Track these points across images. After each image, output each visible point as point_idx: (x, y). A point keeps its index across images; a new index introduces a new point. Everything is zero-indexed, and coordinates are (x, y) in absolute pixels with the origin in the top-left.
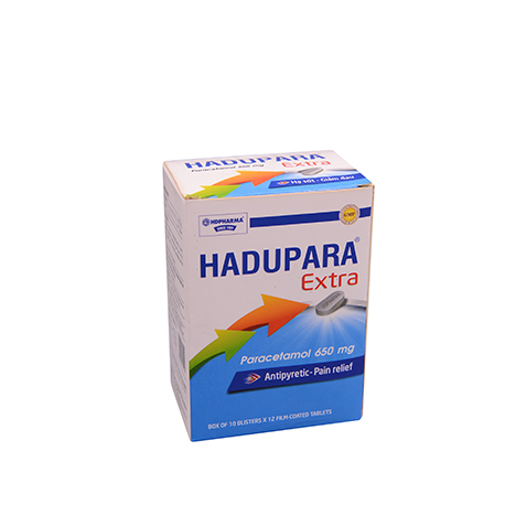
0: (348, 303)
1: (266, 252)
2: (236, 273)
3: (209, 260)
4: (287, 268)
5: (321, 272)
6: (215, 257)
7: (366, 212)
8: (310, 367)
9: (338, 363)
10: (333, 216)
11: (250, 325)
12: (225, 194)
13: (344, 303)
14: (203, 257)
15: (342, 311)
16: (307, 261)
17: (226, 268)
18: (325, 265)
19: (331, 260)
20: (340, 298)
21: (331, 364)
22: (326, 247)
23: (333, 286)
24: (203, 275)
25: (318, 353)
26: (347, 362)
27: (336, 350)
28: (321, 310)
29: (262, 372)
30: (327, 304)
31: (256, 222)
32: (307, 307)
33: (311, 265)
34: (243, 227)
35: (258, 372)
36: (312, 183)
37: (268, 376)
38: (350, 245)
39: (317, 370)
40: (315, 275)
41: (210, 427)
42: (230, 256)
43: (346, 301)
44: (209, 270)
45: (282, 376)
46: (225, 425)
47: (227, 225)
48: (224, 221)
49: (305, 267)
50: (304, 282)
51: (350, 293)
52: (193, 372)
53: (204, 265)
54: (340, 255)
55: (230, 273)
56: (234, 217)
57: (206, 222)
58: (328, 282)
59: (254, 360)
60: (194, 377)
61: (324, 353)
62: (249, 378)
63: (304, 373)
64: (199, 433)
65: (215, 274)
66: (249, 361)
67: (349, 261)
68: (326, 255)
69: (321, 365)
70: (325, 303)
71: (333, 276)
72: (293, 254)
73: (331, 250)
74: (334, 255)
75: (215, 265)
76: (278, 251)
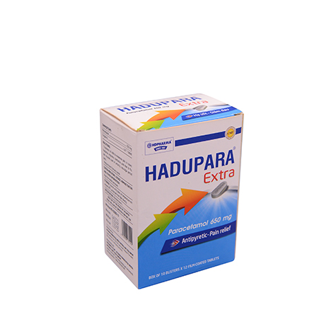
0: (229, 189)
1: (184, 161)
2: (167, 176)
3: (151, 170)
4: (196, 171)
5: (215, 171)
6: (155, 167)
7: (239, 131)
8: (207, 231)
9: (222, 227)
10: (221, 135)
11: (174, 209)
12: (159, 126)
13: (227, 189)
14: (147, 168)
15: (226, 194)
16: (207, 165)
17: (161, 174)
18: (217, 166)
19: (220, 162)
20: (225, 186)
21: (219, 228)
22: (217, 155)
23: (221, 179)
24: (147, 180)
25: (212, 222)
26: (227, 226)
27: (222, 219)
28: (215, 194)
29: (180, 238)
30: (217, 191)
31: (179, 143)
32: (207, 194)
33: (209, 167)
34: (171, 146)
35: (178, 238)
36: (206, 115)
37: (184, 241)
38: (231, 152)
39: (211, 233)
40: (211, 173)
41: (150, 278)
42: (163, 166)
43: (228, 187)
44: (151, 176)
45: (191, 239)
46: (158, 275)
47: (161, 146)
48: (160, 144)
49: (206, 169)
50: (205, 178)
51: (230, 182)
52: (140, 244)
53: (148, 173)
54: (225, 159)
55: (163, 176)
56: (165, 141)
57: (149, 146)
58: (218, 177)
59: (176, 231)
60: (141, 247)
61: (216, 221)
62: (173, 243)
63: (205, 236)
64: (143, 283)
65: (154, 179)
66: (173, 232)
67: (230, 162)
68: (217, 160)
69: (213, 230)
70: (216, 190)
71: (221, 172)
72: (199, 161)
73: (220, 156)
74: (222, 159)
75: (154, 173)
76: (191, 160)
